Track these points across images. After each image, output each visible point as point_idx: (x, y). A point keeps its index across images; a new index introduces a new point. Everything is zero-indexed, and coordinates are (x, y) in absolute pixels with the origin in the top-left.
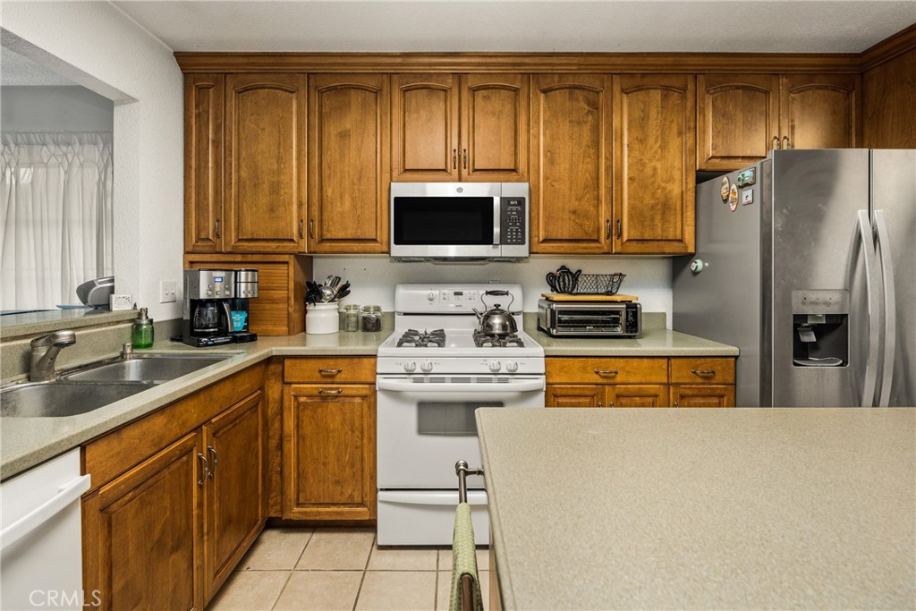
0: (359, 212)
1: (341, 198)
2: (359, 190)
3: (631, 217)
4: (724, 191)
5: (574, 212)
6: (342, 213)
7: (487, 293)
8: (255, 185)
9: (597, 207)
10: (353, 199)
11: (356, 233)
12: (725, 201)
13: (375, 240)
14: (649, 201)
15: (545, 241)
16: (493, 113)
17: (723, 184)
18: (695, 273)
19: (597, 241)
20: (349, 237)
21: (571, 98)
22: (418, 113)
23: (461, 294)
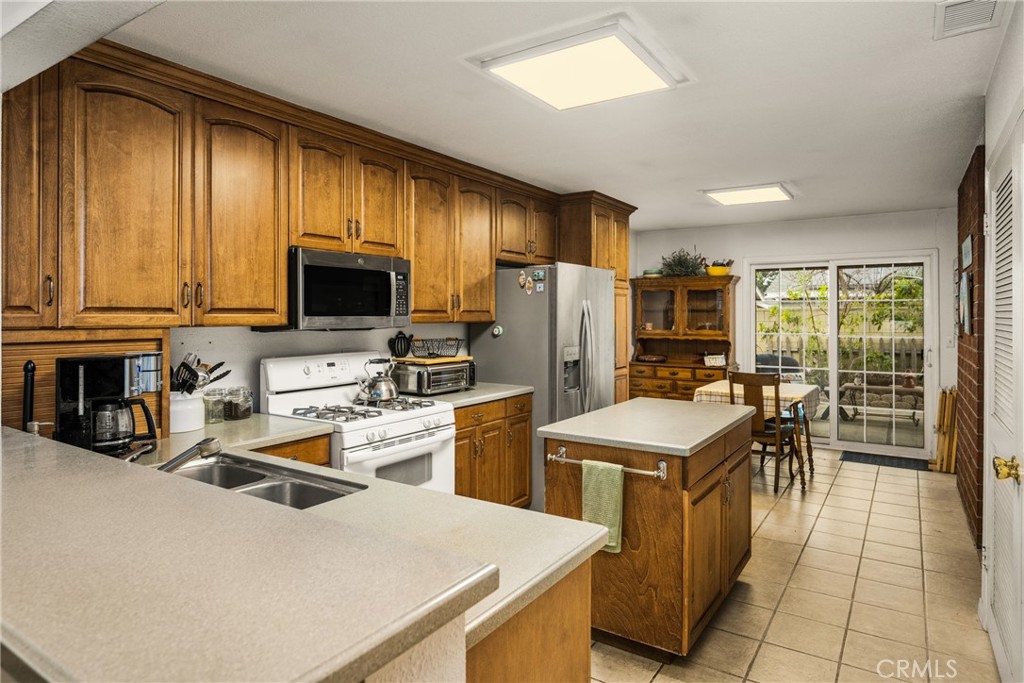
0: (256, 277)
1: (235, 258)
2: (256, 250)
3: (464, 294)
4: (521, 280)
5: (433, 287)
6: (236, 277)
7: (371, 362)
8: (115, 231)
9: (446, 283)
10: (250, 261)
11: (253, 302)
12: (523, 287)
13: (273, 310)
14: (474, 281)
15: (415, 311)
16: (379, 189)
17: (521, 275)
18: (495, 336)
19: (445, 312)
20: (245, 306)
21: (431, 188)
22: (317, 174)
23: (333, 365)
